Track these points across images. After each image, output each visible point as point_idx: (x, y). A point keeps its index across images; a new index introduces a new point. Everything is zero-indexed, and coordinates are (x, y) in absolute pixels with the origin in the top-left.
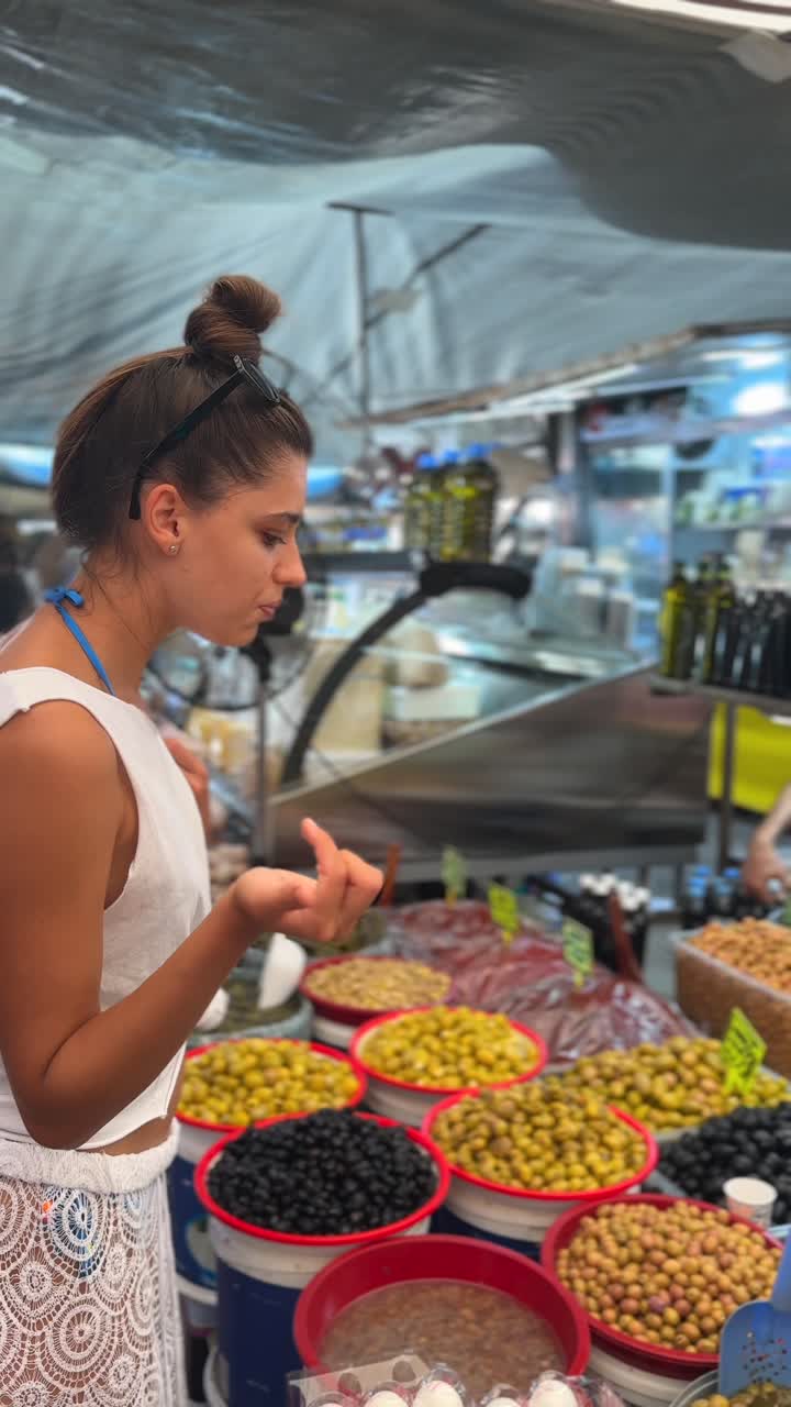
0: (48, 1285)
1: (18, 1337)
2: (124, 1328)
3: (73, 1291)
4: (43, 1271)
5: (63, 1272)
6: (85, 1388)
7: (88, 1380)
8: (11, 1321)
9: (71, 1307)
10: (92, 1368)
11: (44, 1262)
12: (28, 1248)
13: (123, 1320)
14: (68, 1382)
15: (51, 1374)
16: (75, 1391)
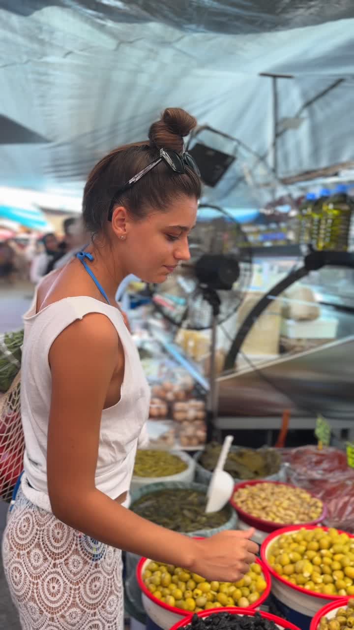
0: (81, 565)
1: (68, 589)
2: (113, 583)
3: (92, 567)
4: (79, 559)
5: (88, 559)
6: (97, 610)
7: (98, 607)
8: (65, 582)
9: (91, 575)
10: (99, 601)
11: (80, 555)
12: (72, 549)
13: (112, 580)
14: (89, 608)
15: (83, 605)
16: (92, 612)
